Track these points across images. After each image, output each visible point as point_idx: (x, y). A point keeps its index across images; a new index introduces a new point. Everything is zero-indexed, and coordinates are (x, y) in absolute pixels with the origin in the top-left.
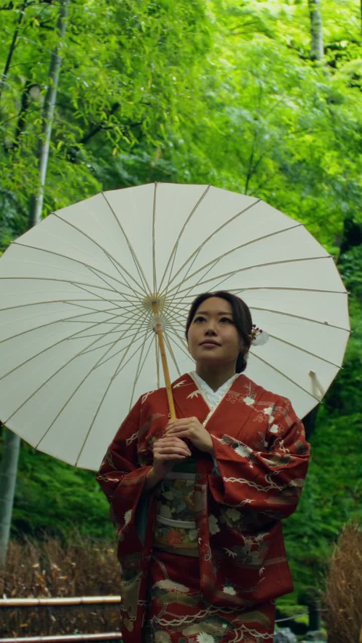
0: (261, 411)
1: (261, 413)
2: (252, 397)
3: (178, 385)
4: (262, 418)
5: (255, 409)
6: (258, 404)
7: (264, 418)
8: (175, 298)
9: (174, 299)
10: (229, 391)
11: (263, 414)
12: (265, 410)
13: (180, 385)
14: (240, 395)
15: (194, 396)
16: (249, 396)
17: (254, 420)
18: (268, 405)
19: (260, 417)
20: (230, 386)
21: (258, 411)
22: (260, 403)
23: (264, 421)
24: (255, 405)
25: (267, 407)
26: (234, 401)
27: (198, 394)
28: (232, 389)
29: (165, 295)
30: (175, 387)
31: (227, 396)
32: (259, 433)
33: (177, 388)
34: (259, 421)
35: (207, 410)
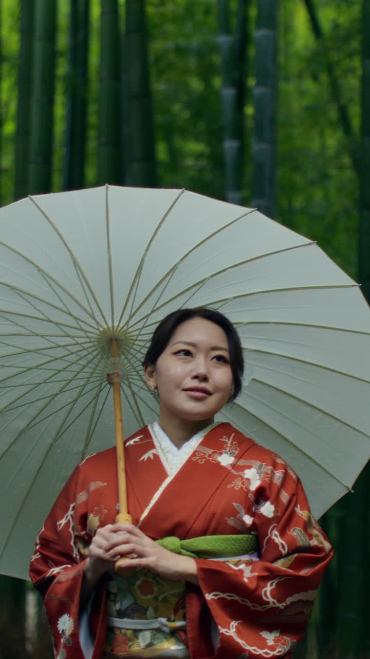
0: (241, 473)
1: (241, 476)
2: (231, 454)
3: (131, 442)
4: (240, 484)
5: (233, 471)
6: (238, 464)
7: (243, 483)
8: (141, 333)
9: (139, 335)
10: (198, 447)
11: (242, 478)
12: (247, 471)
13: (135, 442)
14: (213, 453)
15: (149, 458)
16: (226, 453)
17: (228, 486)
18: (251, 465)
19: (238, 482)
20: (201, 440)
21: (236, 473)
22: (242, 462)
23: (242, 488)
24: (234, 466)
25: (250, 467)
26: (204, 460)
27: (154, 455)
28: (202, 444)
29: (126, 331)
30: (128, 444)
31: (194, 454)
32: (234, 504)
33: (131, 446)
34: (235, 488)
35: (164, 475)
